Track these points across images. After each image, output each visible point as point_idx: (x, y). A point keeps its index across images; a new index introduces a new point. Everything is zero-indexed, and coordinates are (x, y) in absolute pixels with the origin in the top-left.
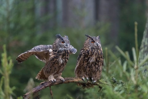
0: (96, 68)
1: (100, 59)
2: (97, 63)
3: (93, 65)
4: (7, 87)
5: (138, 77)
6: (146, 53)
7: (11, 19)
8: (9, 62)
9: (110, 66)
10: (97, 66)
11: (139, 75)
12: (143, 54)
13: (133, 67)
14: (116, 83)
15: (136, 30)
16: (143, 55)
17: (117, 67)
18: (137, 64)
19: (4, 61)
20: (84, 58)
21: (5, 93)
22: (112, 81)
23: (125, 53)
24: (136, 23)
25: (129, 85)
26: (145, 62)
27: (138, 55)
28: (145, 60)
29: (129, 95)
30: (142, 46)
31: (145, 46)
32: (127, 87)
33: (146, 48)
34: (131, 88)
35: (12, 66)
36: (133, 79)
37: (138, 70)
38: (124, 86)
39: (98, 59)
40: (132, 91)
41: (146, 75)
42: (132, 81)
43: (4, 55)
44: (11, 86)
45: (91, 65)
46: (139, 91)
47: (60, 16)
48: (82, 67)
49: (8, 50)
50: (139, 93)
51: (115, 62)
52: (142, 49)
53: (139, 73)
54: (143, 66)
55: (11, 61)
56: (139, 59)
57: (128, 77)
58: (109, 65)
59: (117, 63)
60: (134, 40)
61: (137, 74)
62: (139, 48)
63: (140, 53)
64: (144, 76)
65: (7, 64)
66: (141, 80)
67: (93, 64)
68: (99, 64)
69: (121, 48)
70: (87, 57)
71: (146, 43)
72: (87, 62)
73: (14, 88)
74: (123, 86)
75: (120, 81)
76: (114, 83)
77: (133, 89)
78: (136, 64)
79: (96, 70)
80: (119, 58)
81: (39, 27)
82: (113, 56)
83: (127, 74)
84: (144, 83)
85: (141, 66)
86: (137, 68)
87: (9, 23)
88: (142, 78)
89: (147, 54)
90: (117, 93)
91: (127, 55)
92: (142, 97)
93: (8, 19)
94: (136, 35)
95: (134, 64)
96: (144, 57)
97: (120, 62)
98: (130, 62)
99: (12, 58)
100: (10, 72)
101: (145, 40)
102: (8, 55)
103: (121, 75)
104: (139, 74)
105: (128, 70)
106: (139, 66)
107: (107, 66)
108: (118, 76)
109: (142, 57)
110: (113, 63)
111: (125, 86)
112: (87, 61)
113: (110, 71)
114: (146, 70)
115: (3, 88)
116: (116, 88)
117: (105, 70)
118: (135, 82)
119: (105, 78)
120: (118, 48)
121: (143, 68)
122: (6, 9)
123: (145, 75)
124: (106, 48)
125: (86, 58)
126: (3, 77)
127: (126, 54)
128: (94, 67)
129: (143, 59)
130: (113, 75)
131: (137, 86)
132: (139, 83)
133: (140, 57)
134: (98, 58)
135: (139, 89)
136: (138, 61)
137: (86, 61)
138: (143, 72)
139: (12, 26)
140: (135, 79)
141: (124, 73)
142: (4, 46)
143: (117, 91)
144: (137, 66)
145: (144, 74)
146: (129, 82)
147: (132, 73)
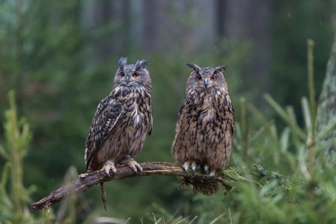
0: (216, 134)
1: (225, 114)
2: (219, 124)
3: (208, 128)
4: (18, 185)
5: (314, 164)
6: (333, 110)
7: (27, 32)
8: (21, 130)
9: (251, 139)
10: (218, 130)
11: (317, 160)
12: (327, 112)
13: (303, 141)
14: (264, 178)
15: (311, 57)
16: (325, 115)
17: (267, 141)
18: (313, 135)
19: (10, 127)
20: (189, 112)
21: (13, 201)
22: (255, 173)
23: (285, 110)
24: (311, 43)
25: (295, 183)
26: (330, 130)
27: (314, 114)
28: (329, 126)
29: (294, 206)
30: (324, 94)
31: (330, 95)
32: (290, 188)
33: (333, 99)
34: (300, 189)
35: (27, 138)
36: (303, 168)
37: (315, 149)
38: (283, 186)
39: (221, 115)
40: (302, 197)
41: (334, 159)
42: (302, 175)
43: (11, 114)
44: (26, 184)
45: (206, 127)
46: (316, 197)
47: (138, 27)
48: (186, 133)
49: (20, 102)
50: (318, 201)
51: (262, 129)
52: (323, 100)
53: (318, 155)
54: (326, 139)
55: (26, 128)
56: (318, 124)
57: (293, 165)
58: (249, 136)
59: (267, 132)
60: (306, 80)
61: (314, 158)
62: (318, 100)
63: (319, 111)
64: (329, 162)
65: (17, 134)
66: (321, 171)
67: (209, 125)
68: (224, 126)
69: (275, 98)
70: (195, 109)
71: (334, 88)
72: (197, 120)
73: (33, 189)
74: (280, 184)
75: (275, 173)
76: (261, 177)
77: (303, 192)
78: (310, 134)
79: (217, 140)
80: (273, 121)
81: (89, 50)
82: (258, 116)
83: (290, 157)
84: (328, 178)
85: (321, 140)
86: (313, 145)
87: (21, 42)
88: (324, 167)
89: (334, 113)
90: (267, 200)
91: (289, 114)
92: (323, 209)
93: (18, 33)
94: (310, 68)
95: (307, 134)
96: (328, 118)
97: (273, 130)
98: (297, 131)
99: (28, 122)
100: (24, 153)
101: (331, 81)
102: (20, 115)
103: (277, 160)
104: (316, 157)
105: (292, 149)
106: (317, 139)
107: (245, 138)
108: (268, 162)
109: (325, 119)
110: (258, 134)
111: (285, 185)
112: (195, 119)
113: (250, 151)
114: (331, 149)
115: (8, 188)
116: (265, 190)
117: (239, 147)
118: (308, 177)
119: (240, 167)
120: (269, 98)
121: (325, 145)
122: (16, 11)
123: (331, 159)
124: (243, 100)
125: (194, 113)
126: (9, 164)
127: (287, 113)
128: (211, 132)
129: (327, 123)
130: (258, 160)
131: (312, 186)
132: (317, 178)
133: (319, 118)
134: (221, 111)
135: (318, 192)
136: (316, 128)
137: (193, 118)
138: (326, 153)
139: (28, 47)
140: (308, 169)
141: (282, 156)
142: (12, 95)
143: (265, 196)
144: (313, 139)
145: (329, 157)
146: (294, 176)
147: (302, 155)
